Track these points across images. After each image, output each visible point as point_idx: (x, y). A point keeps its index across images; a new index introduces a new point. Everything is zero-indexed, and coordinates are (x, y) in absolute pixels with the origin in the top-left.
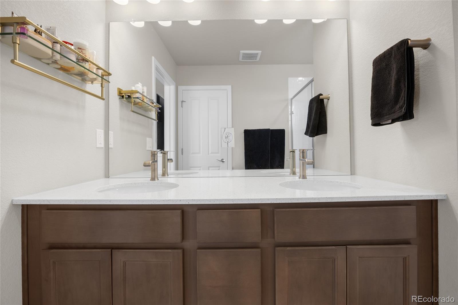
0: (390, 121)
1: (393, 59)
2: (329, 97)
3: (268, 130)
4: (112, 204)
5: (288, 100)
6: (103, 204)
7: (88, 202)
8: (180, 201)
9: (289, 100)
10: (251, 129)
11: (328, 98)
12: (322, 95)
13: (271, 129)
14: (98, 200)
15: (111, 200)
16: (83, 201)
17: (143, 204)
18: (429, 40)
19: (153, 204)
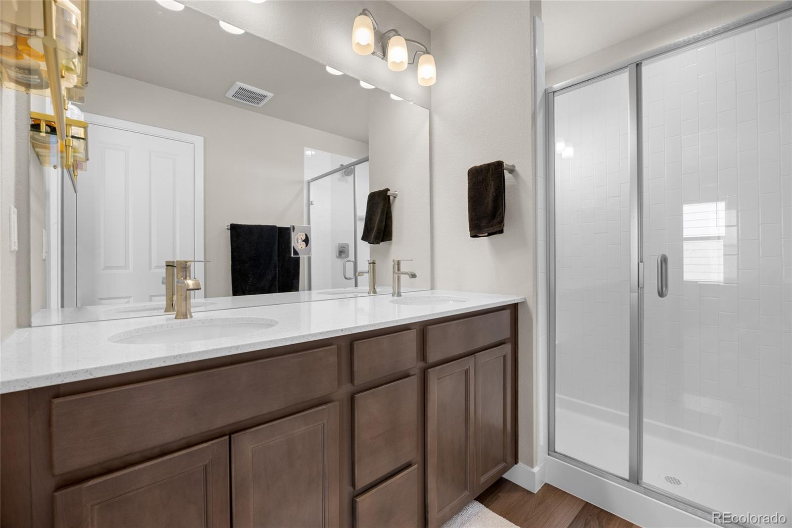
0: (486, 234)
1: (490, 176)
2: (397, 195)
3: (274, 227)
4: (242, 352)
5: (302, 182)
6: (223, 355)
7: (193, 357)
8: (342, 330)
9: (305, 182)
10: (243, 224)
11: (395, 196)
12: (389, 190)
13: (278, 226)
14: (213, 349)
15: (239, 346)
16: (180, 357)
17: (293, 343)
18: (514, 166)
19: (307, 341)
